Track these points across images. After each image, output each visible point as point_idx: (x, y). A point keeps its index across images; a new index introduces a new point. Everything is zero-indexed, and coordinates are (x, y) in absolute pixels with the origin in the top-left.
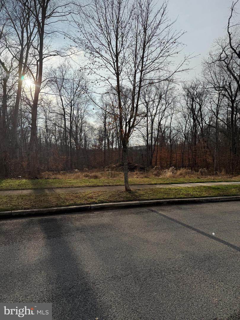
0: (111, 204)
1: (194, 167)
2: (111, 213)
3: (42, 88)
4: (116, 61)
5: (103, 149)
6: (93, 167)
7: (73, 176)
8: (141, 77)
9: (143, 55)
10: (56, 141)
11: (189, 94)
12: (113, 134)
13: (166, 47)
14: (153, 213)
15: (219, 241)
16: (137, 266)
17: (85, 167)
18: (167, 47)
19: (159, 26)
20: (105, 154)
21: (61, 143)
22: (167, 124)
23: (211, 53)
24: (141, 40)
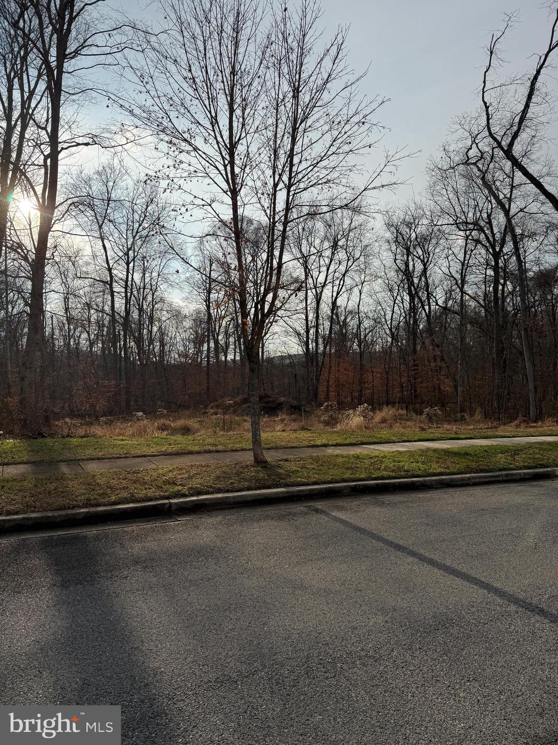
0: (220, 495)
1: (412, 403)
2: (219, 518)
3: (55, 221)
4: (229, 162)
5: (205, 363)
6: (180, 406)
7: (130, 428)
8: (288, 199)
9: (292, 150)
10: (91, 345)
11: (400, 238)
12: (227, 327)
13: (343, 133)
14: (319, 516)
15: (468, 581)
16: (278, 650)
17: (160, 407)
18: (345, 133)
19: (328, 85)
20: (208, 374)
21: (103, 349)
22: (352, 305)
23: (447, 147)
24: (287, 115)
